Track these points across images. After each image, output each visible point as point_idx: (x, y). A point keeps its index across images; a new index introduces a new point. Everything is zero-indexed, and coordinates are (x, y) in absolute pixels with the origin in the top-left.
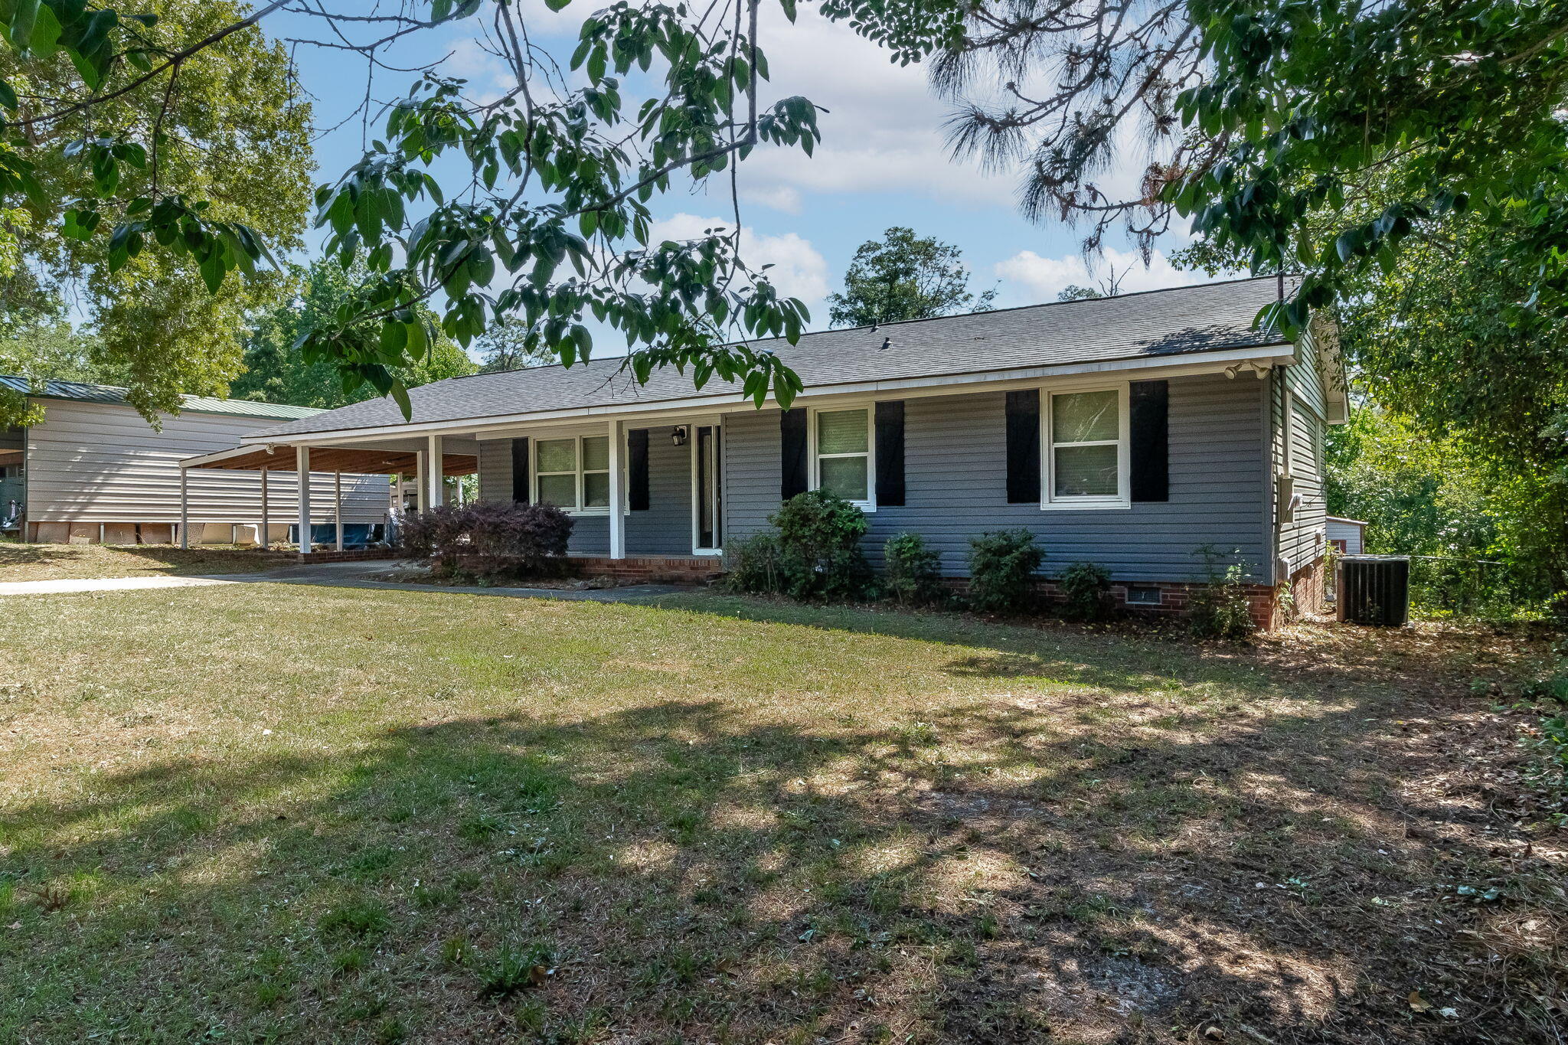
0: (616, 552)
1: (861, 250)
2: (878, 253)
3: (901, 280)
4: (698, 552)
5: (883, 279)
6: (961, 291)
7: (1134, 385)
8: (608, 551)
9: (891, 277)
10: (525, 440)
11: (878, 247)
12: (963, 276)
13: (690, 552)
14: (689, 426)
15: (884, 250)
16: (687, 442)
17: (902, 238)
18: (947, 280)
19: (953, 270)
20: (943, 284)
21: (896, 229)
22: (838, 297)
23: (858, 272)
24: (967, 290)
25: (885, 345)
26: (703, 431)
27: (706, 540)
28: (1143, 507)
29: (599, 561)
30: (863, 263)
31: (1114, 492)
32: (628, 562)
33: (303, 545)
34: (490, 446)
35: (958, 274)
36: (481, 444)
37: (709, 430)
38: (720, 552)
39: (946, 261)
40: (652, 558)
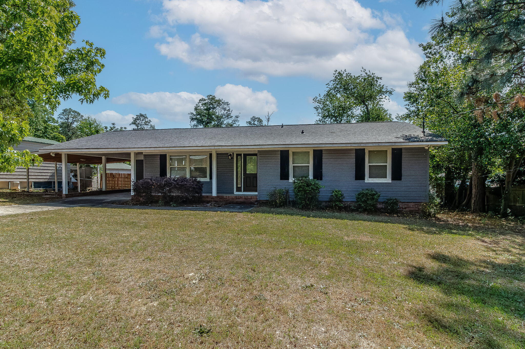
0: (214, 194)
1: (200, 101)
2: (205, 102)
3: (211, 111)
4: (236, 193)
5: (206, 110)
6: (230, 115)
7: (393, 149)
8: (212, 193)
9: (208, 109)
10: (165, 155)
11: (205, 100)
12: (231, 111)
13: (233, 193)
14: (233, 153)
15: (207, 101)
16: (232, 158)
17: (212, 98)
18: (226, 111)
19: (228, 109)
20: (225, 113)
21: (210, 95)
22: (192, 113)
23: (198, 106)
24: (231, 115)
25: (303, 133)
26: (238, 155)
27: (239, 189)
28: (395, 182)
29: (207, 197)
30: (200, 104)
31: (386, 177)
32: (218, 197)
33: (65, 191)
34: (149, 156)
35: (229, 110)
36: (145, 155)
37: (241, 155)
38: (256, 193)
39: (225, 106)
40: (225, 195)
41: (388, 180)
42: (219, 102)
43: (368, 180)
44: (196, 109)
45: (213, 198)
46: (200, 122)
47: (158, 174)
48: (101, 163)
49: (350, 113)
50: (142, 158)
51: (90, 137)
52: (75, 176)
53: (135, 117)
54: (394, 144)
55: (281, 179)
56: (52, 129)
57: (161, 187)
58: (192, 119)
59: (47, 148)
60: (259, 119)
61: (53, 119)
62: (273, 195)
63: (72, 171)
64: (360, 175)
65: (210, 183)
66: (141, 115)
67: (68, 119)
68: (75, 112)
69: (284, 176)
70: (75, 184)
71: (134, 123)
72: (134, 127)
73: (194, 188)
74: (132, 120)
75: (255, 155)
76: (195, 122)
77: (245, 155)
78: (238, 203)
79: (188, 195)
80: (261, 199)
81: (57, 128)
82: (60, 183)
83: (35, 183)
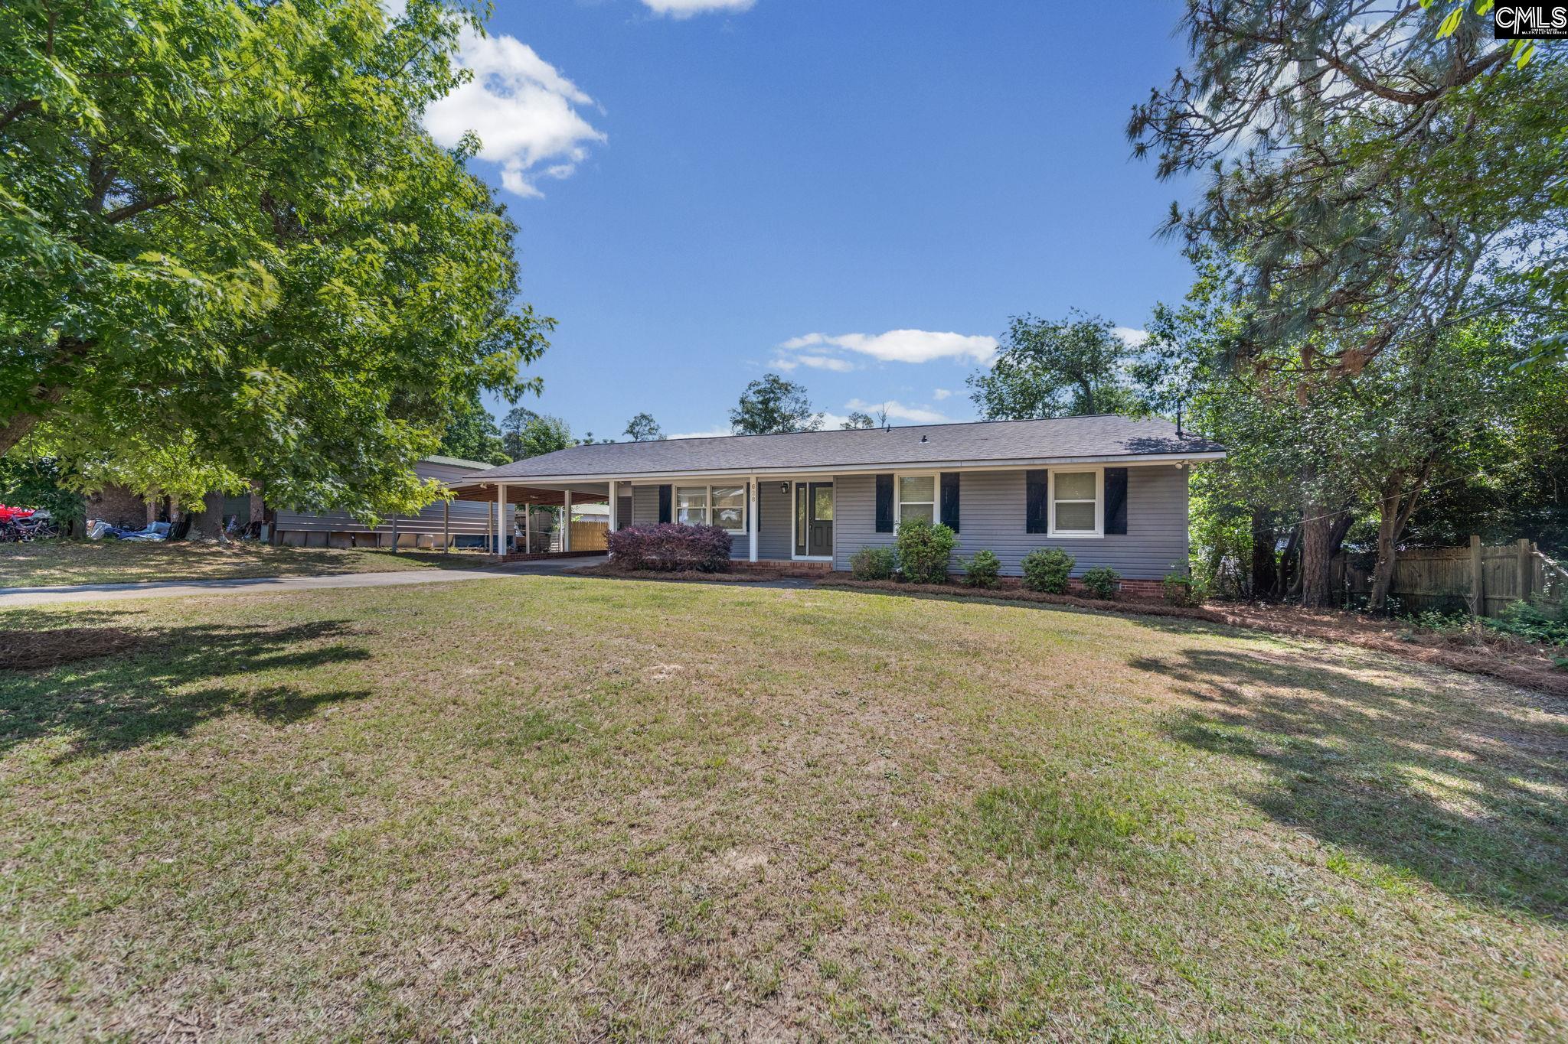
0: (753, 558)
1: (750, 385)
2: (759, 387)
3: (771, 404)
4: (795, 558)
6: (806, 412)
7: (1106, 470)
8: (748, 556)
10: (669, 487)
11: (759, 384)
12: (809, 403)
13: (790, 558)
14: (791, 482)
15: (762, 386)
16: (789, 492)
18: (799, 405)
19: (803, 399)
20: (796, 407)
21: (770, 374)
22: (735, 411)
23: (747, 397)
24: (809, 412)
25: (924, 440)
26: (798, 485)
27: (800, 551)
28: (1111, 537)
29: (740, 563)
30: (751, 393)
31: (1093, 528)
32: (759, 564)
33: (502, 550)
34: (641, 489)
35: (805, 402)
36: (635, 487)
37: (804, 485)
38: (830, 558)
39: (798, 395)
40: (772, 561)
41: (1098, 532)
42: (786, 388)
43: (1053, 533)
44: (742, 402)
45: (750, 565)
46: (751, 426)
47: (656, 521)
48: (562, 503)
49: (1047, 400)
50: (629, 493)
51: (544, 457)
52: (522, 526)
53: (632, 420)
54: (1111, 459)
55: (878, 530)
56: (492, 446)
57: (657, 543)
58: (736, 422)
59: (474, 474)
60: (866, 417)
61: (494, 428)
62: (859, 560)
63: (517, 517)
64: (1036, 523)
65: (746, 538)
66: (643, 417)
67: (518, 427)
68: (531, 414)
69: (884, 523)
70: (521, 540)
71: (631, 431)
72: (630, 438)
73: (714, 546)
74: (627, 427)
75: (830, 484)
76: (740, 428)
77: (813, 486)
78: (794, 576)
79: (706, 559)
80: (840, 568)
81: (500, 444)
82: (496, 538)
83: (457, 537)
